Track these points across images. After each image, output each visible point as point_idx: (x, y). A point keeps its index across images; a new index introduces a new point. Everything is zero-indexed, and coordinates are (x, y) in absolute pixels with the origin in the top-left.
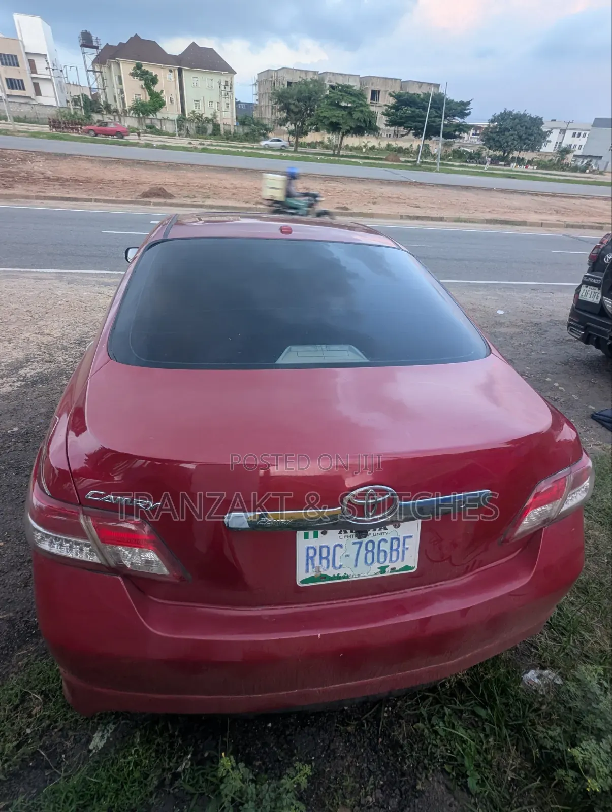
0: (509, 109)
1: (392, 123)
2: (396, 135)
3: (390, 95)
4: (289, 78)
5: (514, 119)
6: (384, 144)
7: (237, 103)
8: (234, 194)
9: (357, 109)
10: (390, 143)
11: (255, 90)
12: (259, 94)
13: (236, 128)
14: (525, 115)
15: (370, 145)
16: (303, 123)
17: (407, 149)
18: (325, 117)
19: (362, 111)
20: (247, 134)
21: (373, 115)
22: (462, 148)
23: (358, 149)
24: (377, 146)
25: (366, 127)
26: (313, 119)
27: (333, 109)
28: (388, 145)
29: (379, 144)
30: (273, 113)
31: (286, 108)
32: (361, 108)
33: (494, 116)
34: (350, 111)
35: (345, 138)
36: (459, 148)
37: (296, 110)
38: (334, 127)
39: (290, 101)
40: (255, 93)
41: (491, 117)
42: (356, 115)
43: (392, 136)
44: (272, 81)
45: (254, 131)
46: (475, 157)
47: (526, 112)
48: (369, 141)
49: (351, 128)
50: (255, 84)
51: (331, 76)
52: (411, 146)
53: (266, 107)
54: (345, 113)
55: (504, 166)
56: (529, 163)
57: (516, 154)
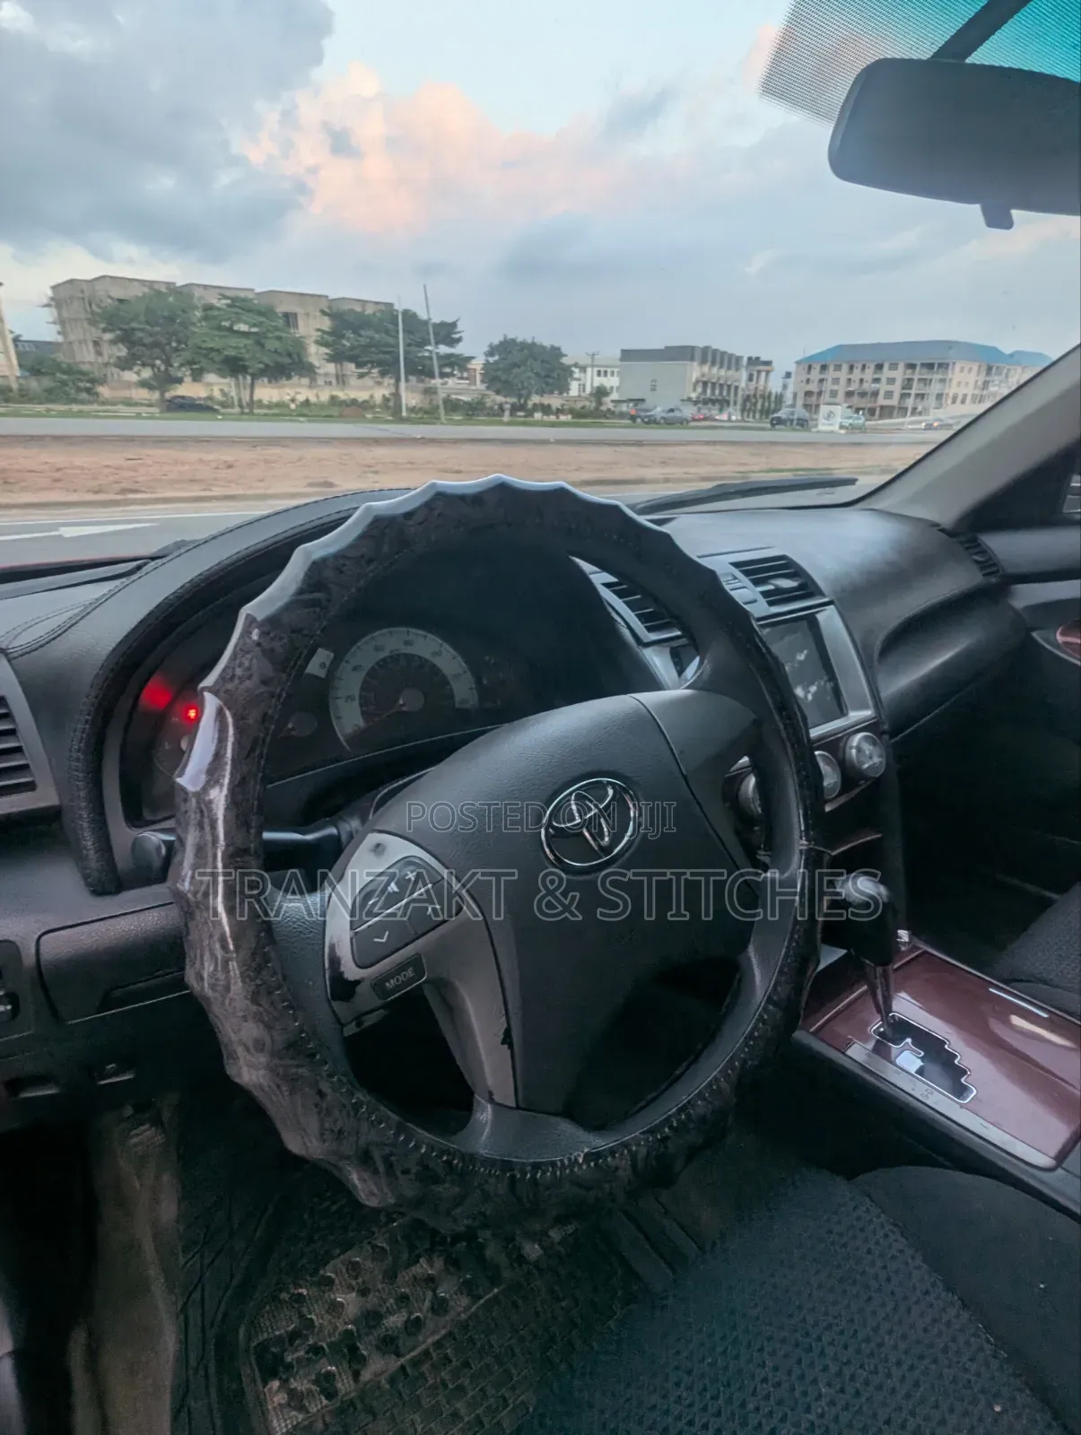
0: (510, 336)
1: (337, 357)
2: (341, 380)
3: (324, 313)
4: (118, 293)
5: (522, 350)
6: (325, 396)
7: (16, 340)
8: (56, 480)
9: (270, 335)
10: (335, 393)
11: (50, 314)
12: (61, 321)
13: (22, 381)
14: (534, 344)
15: (301, 398)
16: (168, 363)
17: (365, 401)
18: (212, 349)
19: (279, 338)
20: (49, 391)
21: (300, 344)
22: (454, 396)
23: (280, 405)
24: (313, 399)
25: (289, 365)
26: (187, 355)
27: (225, 336)
28: (333, 398)
29: (318, 396)
30: (99, 353)
31: (127, 338)
32: (277, 333)
33: (490, 346)
34: (259, 340)
35: (258, 382)
36: (449, 396)
37: (148, 340)
38: (234, 367)
39: (134, 325)
40: (51, 320)
41: (486, 349)
42: (272, 344)
43: (334, 382)
44: (83, 299)
45: (64, 383)
46: (473, 411)
47: (536, 341)
48: (295, 391)
49: (267, 366)
50: (48, 305)
51: (201, 289)
52: (372, 396)
53: (80, 343)
54: (249, 342)
55: (525, 416)
56: (559, 411)
57: (535, 399)
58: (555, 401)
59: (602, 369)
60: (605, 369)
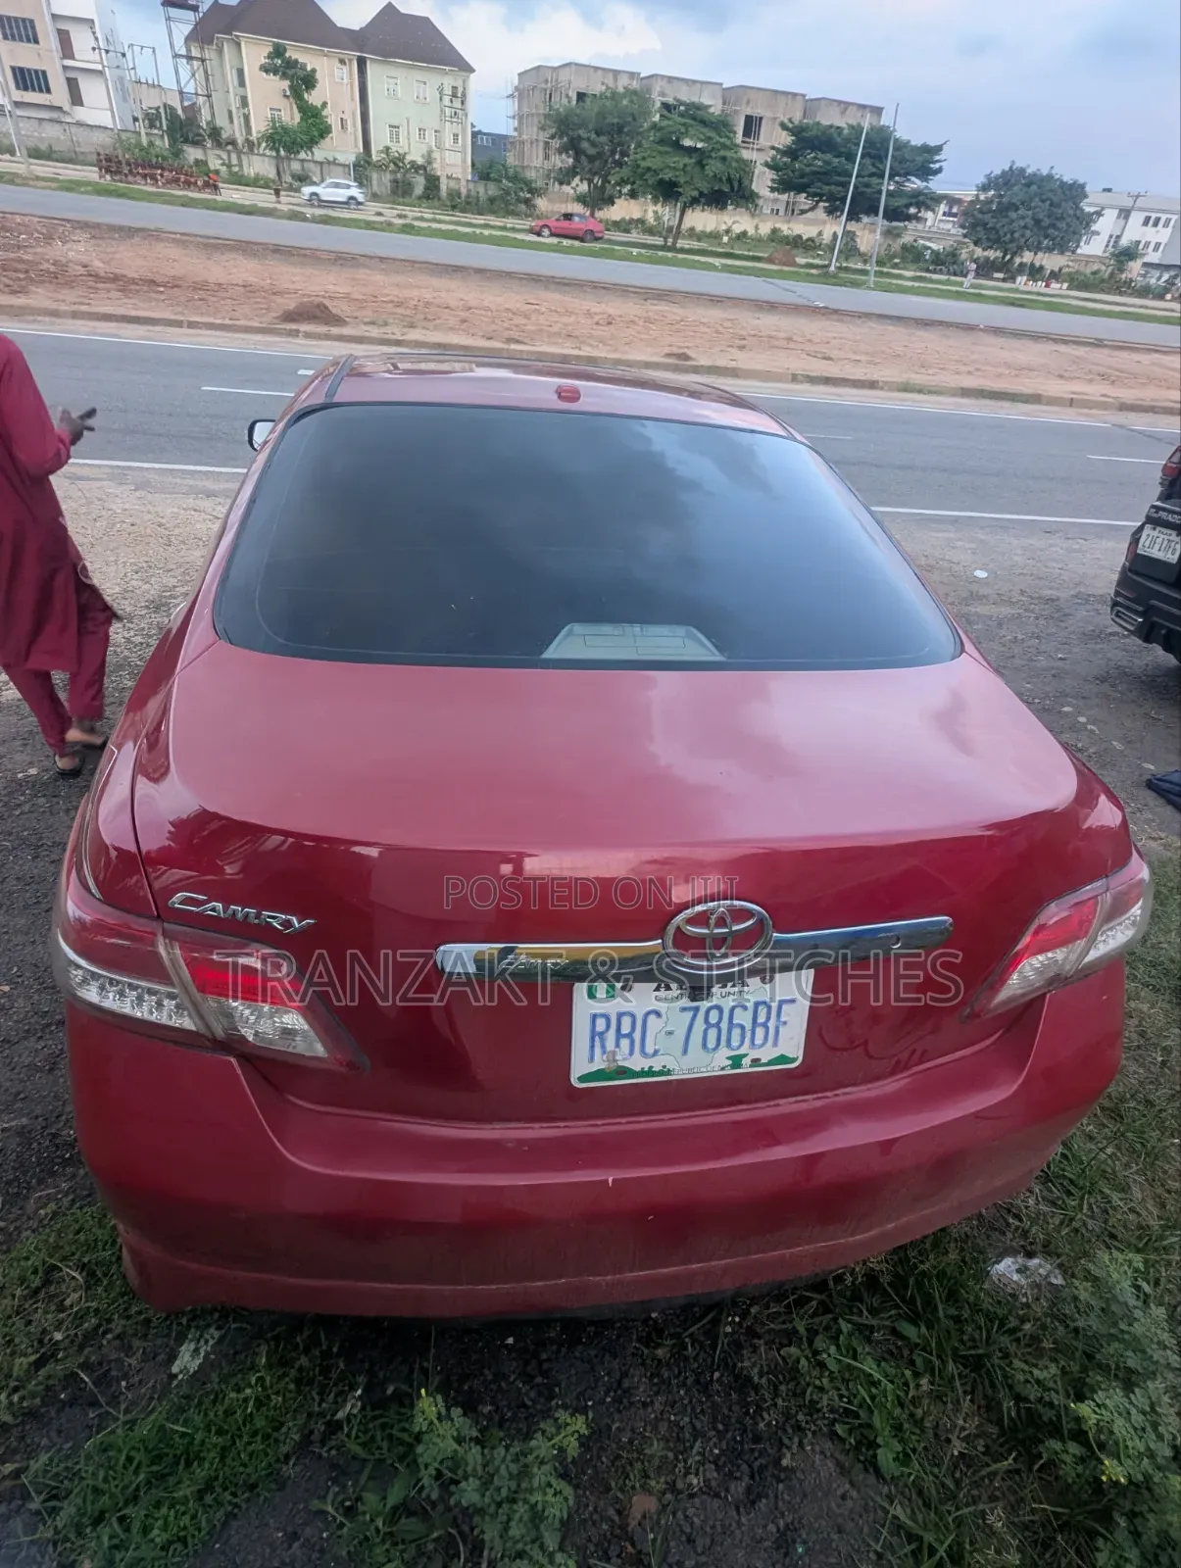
0: (1019, 164)
1: (784, 185)
2: (791, 211)
3: (783, 126)
4: (580, 84)
5: (1028, 185)
6: (765, 229)
7: (475, 135)
9: (713, 155)
10: (778, 226)
11: (512, 107)
12: (520, 117)
13: (471, 186)
14: (1050, 177)
15: (737, 229)
16: (606, 181)
17: (811, 240)
18: (649, 169)
19: (724, 159)
20: (492, 199)
21: (746, 168)
22: (921, 242)
23: (714, 236)
24: (751, 232)
25: (731, 192)
26: (625, 172)
27: (667, 153)
28: (775, 231)
29: (757, 228)
30: (547, 157)
31: (573, 146)
32: (722, 153)
33: (988, 177)
34: (700, 158)
35: (689, 213)
36: (915, 241)
37: (592, 152)
38: (667, 191)
39: (582, 133)
40: (511, 114)
41: (981, 180)
42: (713, 166)
43: (781, 213)
44: (546, 90)
45: (506, 192)
46: (947, 261)
47: (1053, 172)
48: (735, 221)
49: (701, 194)
50: (512, 96)
51: (664, 83)
52: (820, 233)
53: (532, 143)
54: (687, 160)
55: (1004, 280)
56: (1055, 276)
57: (1027, 257)
58: (1051, 261)
59: (1154, 216)
60: (1159, 215)
